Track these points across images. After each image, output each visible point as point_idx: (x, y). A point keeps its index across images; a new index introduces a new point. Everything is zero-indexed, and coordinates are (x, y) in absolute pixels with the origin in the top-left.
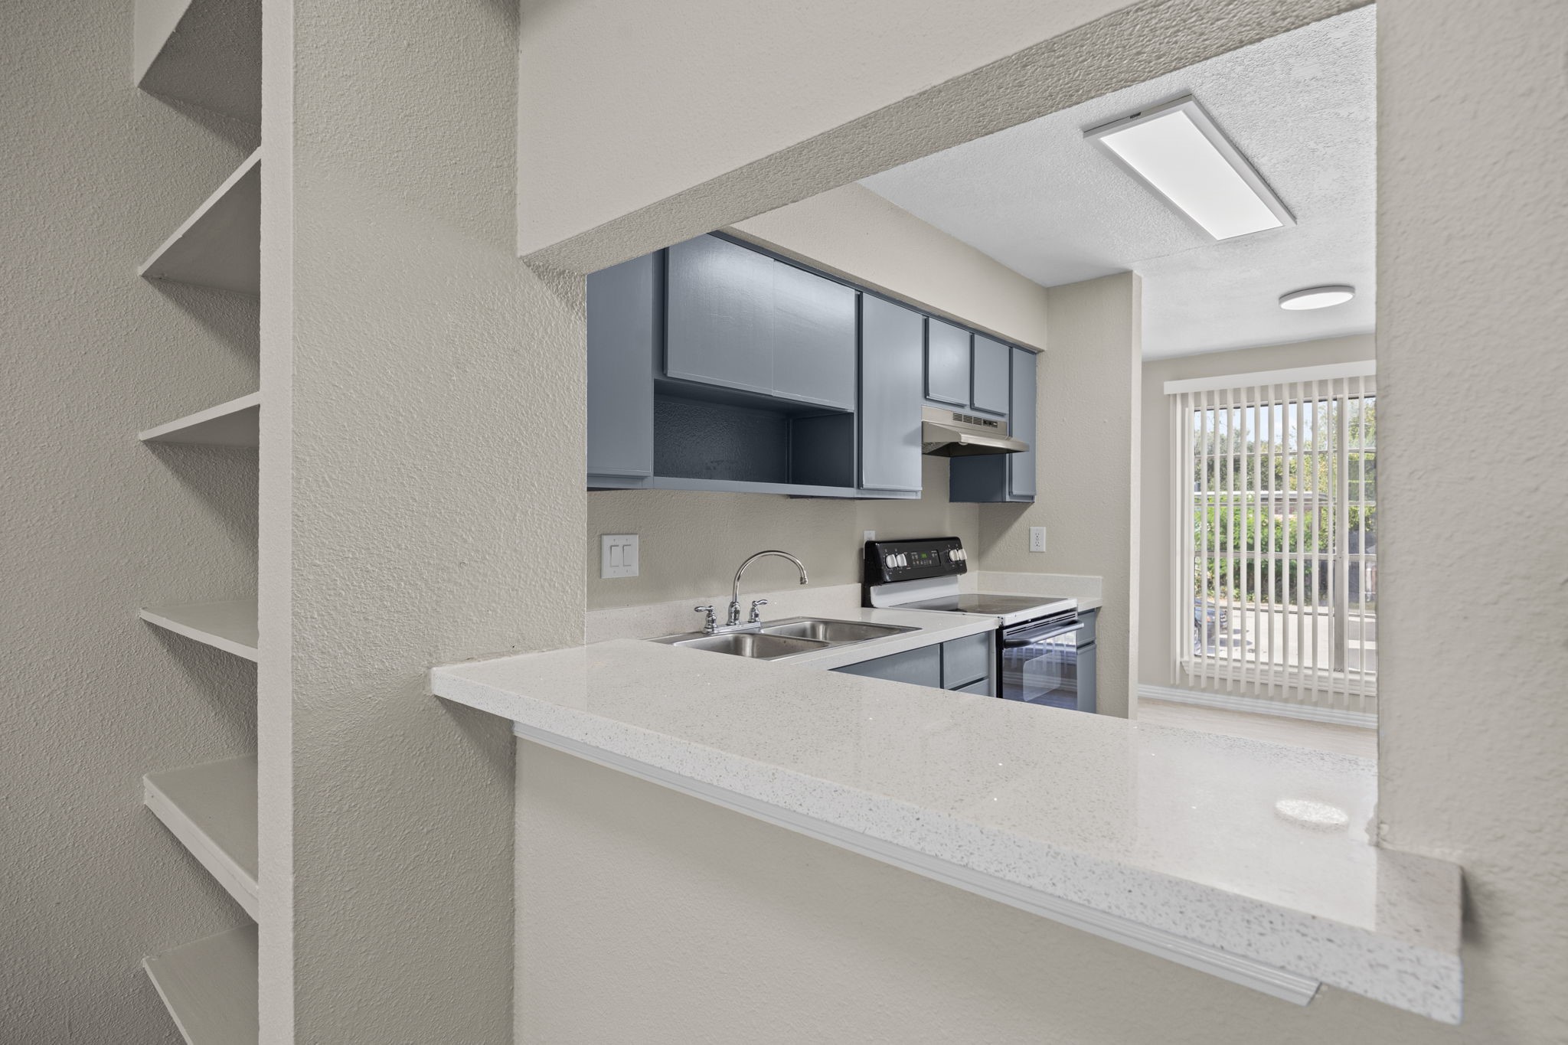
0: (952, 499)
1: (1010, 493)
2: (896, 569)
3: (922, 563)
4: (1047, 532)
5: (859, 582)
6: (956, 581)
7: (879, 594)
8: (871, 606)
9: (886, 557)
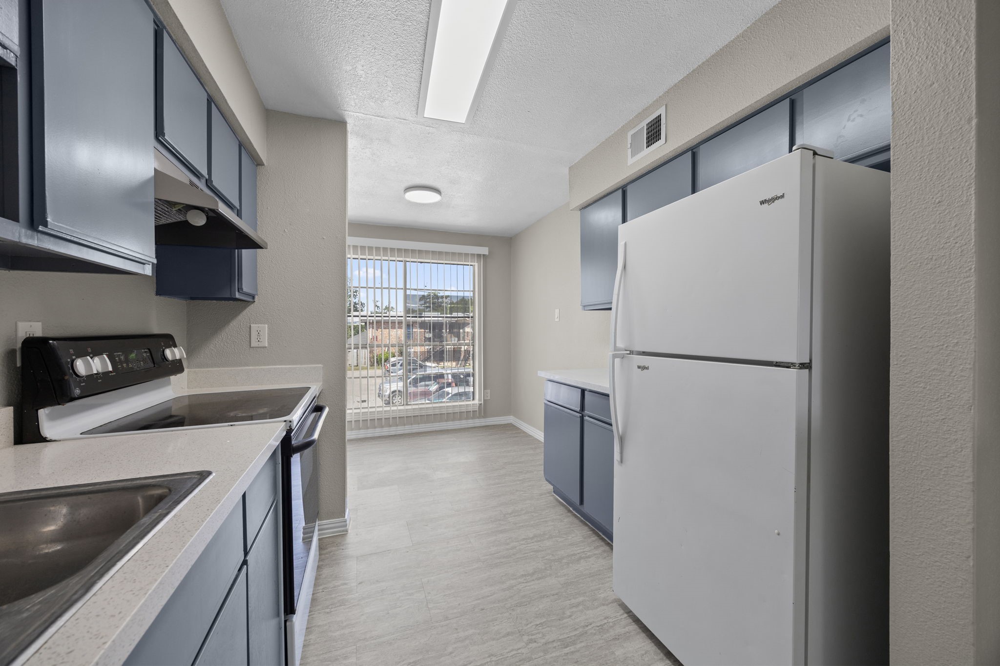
0: (159, 293)
1: (240, 289)
2: (91, 377)
3: (130, 366)
4: (269, 328)
5: (9, 405)
6: (169, 383)
7: (52, 418)
8: (38, 438)
9: (73, 361)
